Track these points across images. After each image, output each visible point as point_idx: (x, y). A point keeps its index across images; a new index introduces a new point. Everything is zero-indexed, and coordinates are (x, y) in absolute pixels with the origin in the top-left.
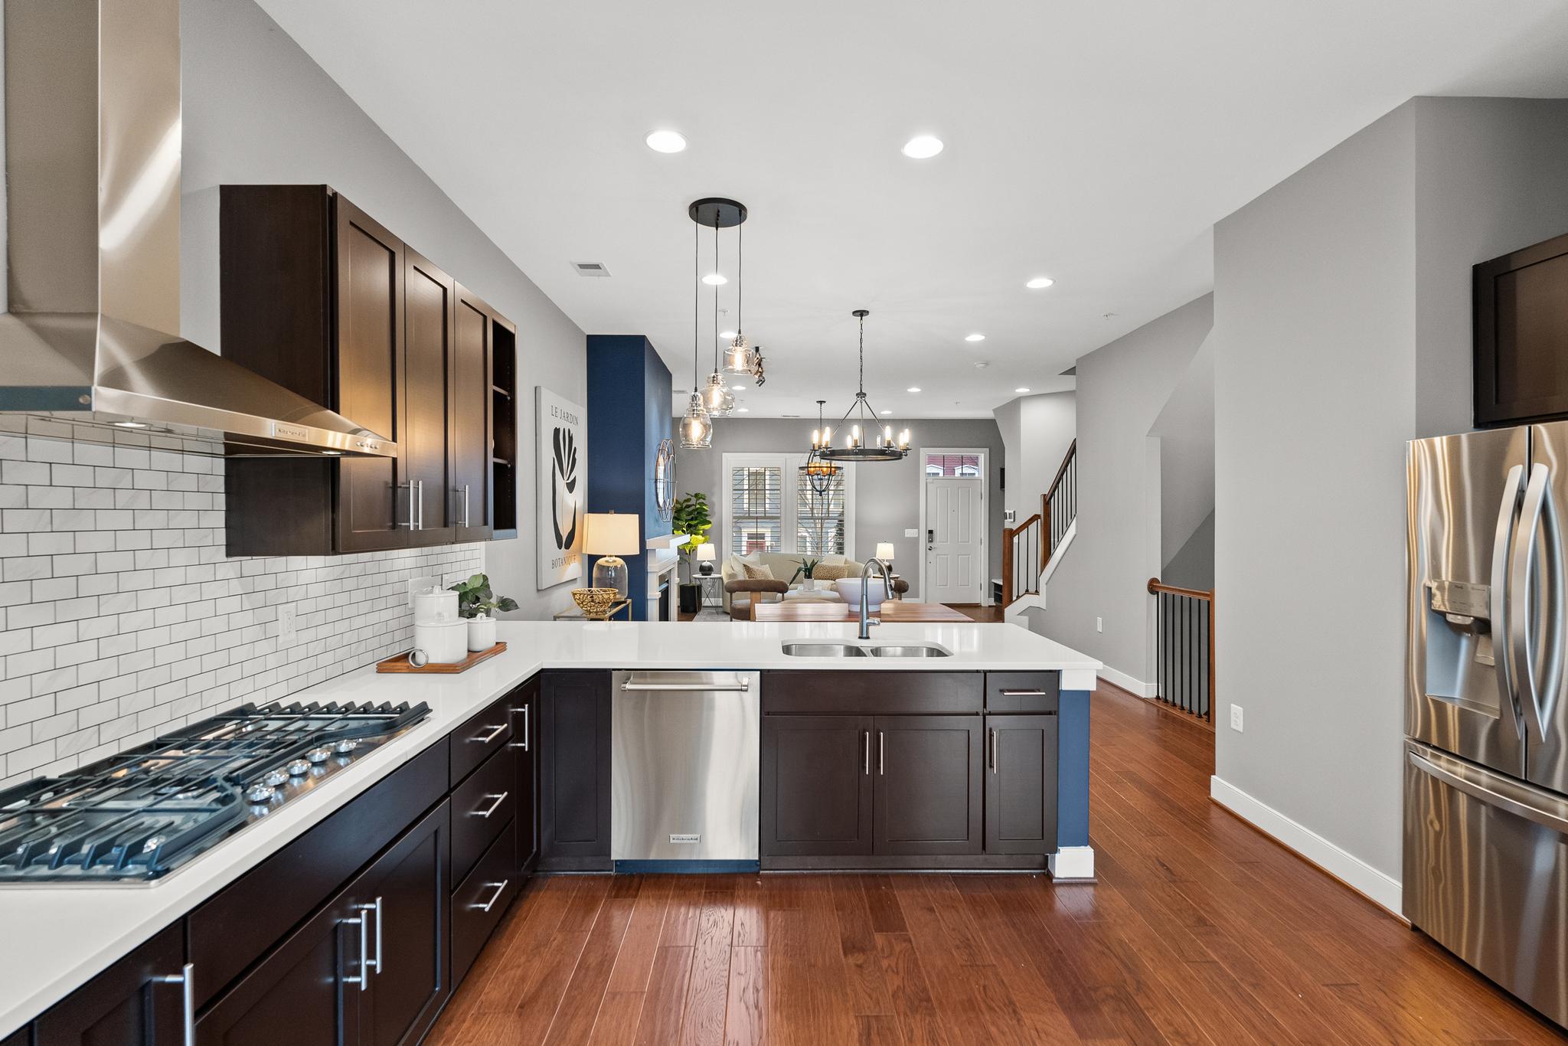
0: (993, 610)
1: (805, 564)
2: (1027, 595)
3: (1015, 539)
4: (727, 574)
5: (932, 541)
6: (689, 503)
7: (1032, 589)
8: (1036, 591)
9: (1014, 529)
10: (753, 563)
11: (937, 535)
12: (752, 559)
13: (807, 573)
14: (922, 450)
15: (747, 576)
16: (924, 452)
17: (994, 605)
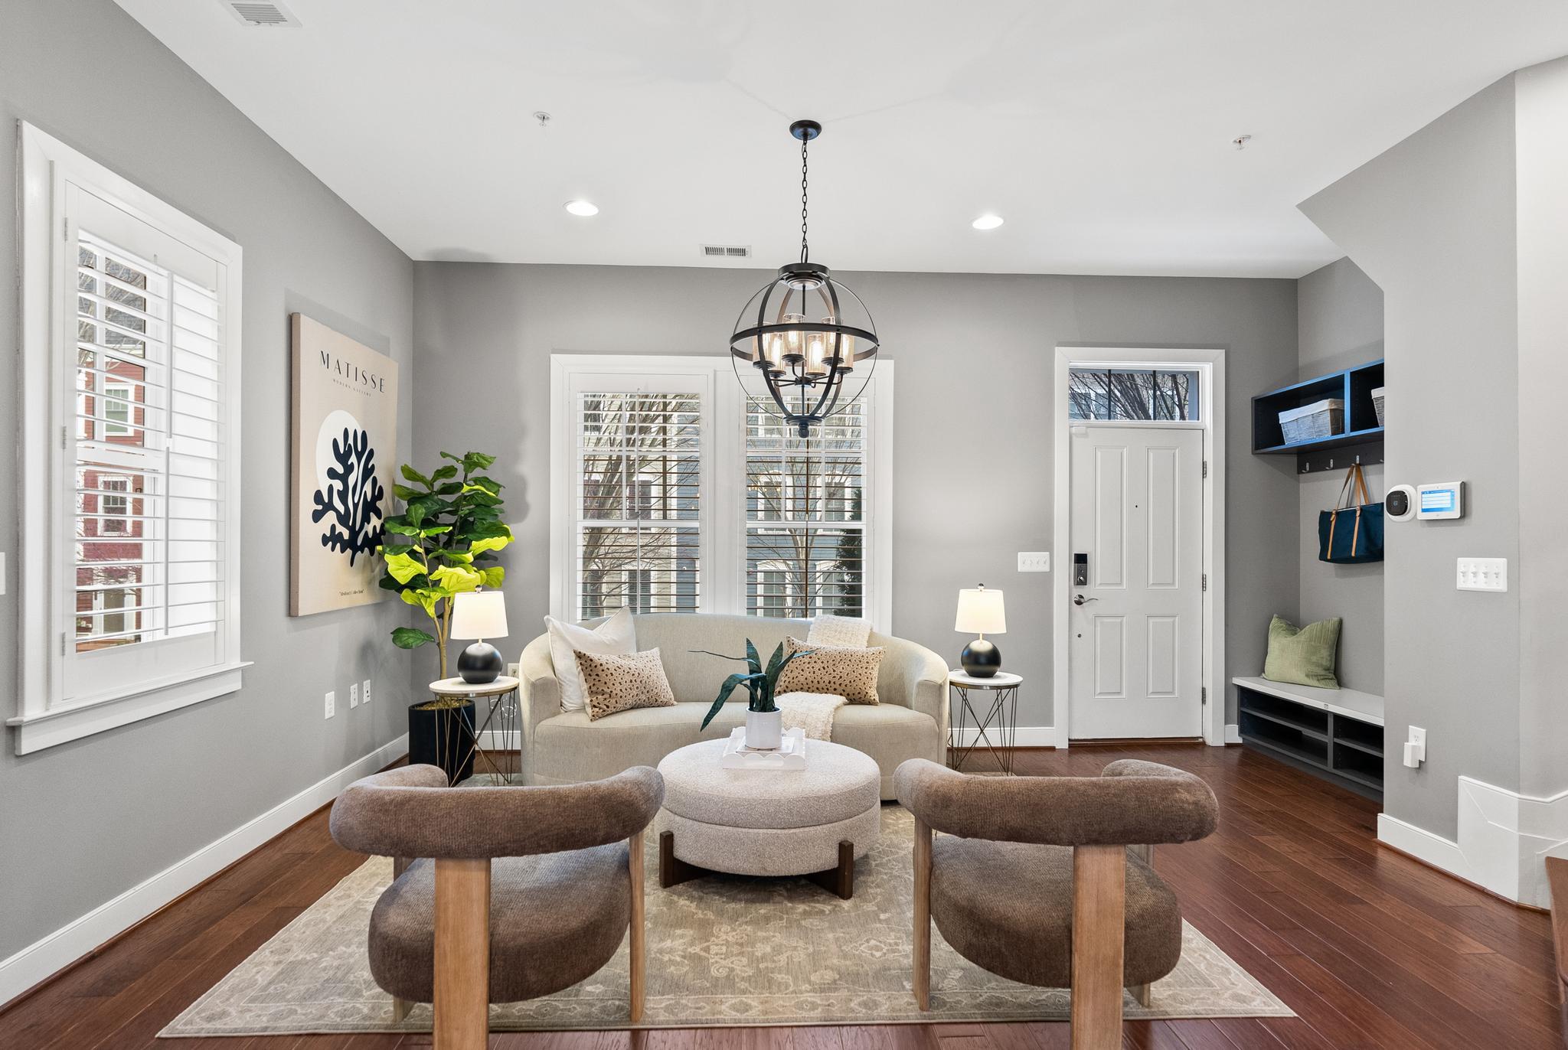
1: (754, 658)
4: (529, 678)
5: (1083, 583)
10: (611, 647)
11: (1096, 568)
12: (606, 635)
13: (759, 691)
14: (1059, 352)
15: (585, 686)
16: (1067, 358)
17: (1240, 741)
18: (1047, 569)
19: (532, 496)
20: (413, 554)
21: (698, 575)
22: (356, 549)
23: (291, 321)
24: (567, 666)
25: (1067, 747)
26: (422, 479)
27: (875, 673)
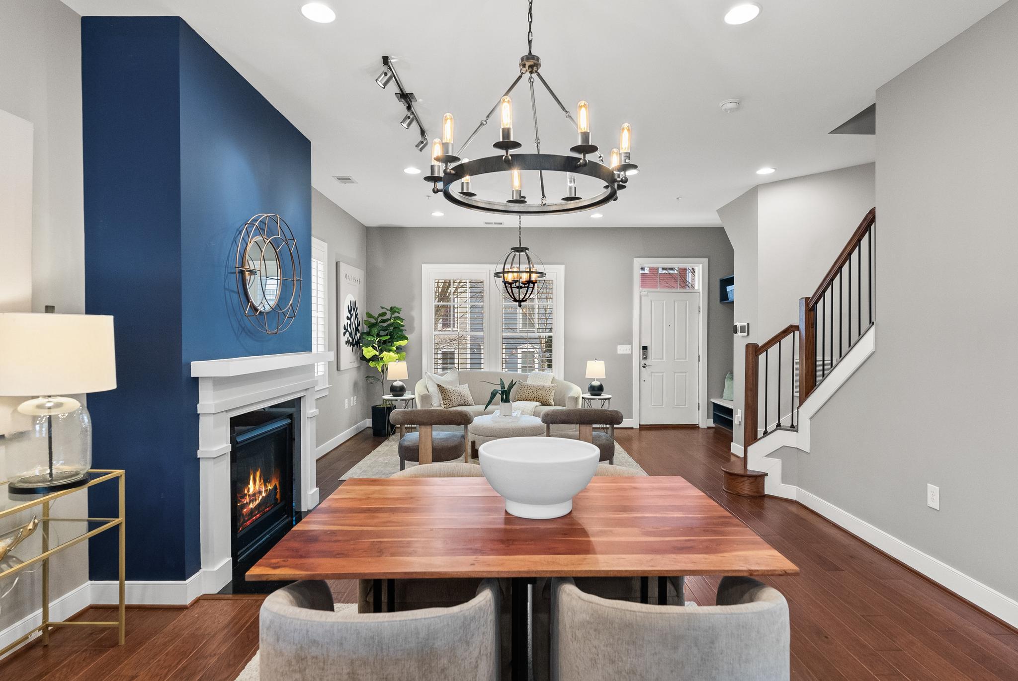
0: (712, 431)
1: (502, 384)
2: (778, 432)
3: (762, 357)
4: (419, 395)
5: (646, 358)
6: (385, 318)
7: (786, 421)
8: (792, 426)
9: (760, 345)
10: (449, 383)
11: (651, 352)
12: (448, 378)
13: (504, 396)
14: (635, 260)
15: (441, 397)
16: (638, 263)
17: (713, 426)
18: (630, 352)
19: (416, 324)
20: (374, 347)
21: (482, 355)
22: (354, 345)
23: (337, 264)
24: (434, 390)
25: (638, 427)
26: (373, 317)
27: (553, 394)
